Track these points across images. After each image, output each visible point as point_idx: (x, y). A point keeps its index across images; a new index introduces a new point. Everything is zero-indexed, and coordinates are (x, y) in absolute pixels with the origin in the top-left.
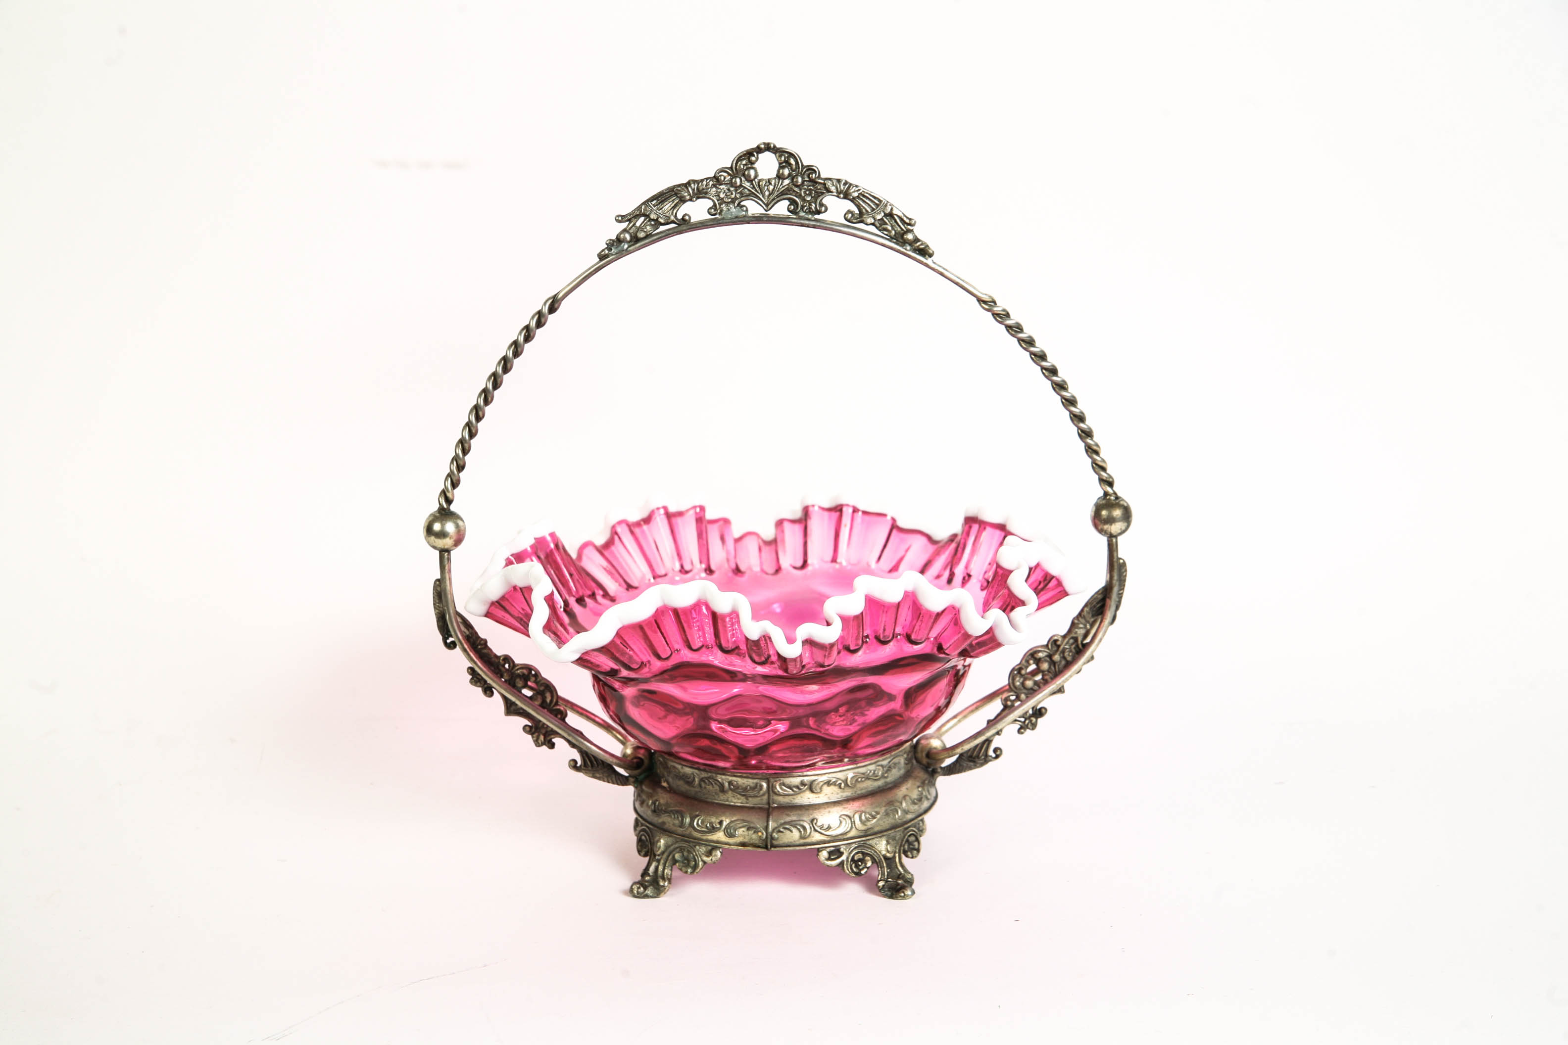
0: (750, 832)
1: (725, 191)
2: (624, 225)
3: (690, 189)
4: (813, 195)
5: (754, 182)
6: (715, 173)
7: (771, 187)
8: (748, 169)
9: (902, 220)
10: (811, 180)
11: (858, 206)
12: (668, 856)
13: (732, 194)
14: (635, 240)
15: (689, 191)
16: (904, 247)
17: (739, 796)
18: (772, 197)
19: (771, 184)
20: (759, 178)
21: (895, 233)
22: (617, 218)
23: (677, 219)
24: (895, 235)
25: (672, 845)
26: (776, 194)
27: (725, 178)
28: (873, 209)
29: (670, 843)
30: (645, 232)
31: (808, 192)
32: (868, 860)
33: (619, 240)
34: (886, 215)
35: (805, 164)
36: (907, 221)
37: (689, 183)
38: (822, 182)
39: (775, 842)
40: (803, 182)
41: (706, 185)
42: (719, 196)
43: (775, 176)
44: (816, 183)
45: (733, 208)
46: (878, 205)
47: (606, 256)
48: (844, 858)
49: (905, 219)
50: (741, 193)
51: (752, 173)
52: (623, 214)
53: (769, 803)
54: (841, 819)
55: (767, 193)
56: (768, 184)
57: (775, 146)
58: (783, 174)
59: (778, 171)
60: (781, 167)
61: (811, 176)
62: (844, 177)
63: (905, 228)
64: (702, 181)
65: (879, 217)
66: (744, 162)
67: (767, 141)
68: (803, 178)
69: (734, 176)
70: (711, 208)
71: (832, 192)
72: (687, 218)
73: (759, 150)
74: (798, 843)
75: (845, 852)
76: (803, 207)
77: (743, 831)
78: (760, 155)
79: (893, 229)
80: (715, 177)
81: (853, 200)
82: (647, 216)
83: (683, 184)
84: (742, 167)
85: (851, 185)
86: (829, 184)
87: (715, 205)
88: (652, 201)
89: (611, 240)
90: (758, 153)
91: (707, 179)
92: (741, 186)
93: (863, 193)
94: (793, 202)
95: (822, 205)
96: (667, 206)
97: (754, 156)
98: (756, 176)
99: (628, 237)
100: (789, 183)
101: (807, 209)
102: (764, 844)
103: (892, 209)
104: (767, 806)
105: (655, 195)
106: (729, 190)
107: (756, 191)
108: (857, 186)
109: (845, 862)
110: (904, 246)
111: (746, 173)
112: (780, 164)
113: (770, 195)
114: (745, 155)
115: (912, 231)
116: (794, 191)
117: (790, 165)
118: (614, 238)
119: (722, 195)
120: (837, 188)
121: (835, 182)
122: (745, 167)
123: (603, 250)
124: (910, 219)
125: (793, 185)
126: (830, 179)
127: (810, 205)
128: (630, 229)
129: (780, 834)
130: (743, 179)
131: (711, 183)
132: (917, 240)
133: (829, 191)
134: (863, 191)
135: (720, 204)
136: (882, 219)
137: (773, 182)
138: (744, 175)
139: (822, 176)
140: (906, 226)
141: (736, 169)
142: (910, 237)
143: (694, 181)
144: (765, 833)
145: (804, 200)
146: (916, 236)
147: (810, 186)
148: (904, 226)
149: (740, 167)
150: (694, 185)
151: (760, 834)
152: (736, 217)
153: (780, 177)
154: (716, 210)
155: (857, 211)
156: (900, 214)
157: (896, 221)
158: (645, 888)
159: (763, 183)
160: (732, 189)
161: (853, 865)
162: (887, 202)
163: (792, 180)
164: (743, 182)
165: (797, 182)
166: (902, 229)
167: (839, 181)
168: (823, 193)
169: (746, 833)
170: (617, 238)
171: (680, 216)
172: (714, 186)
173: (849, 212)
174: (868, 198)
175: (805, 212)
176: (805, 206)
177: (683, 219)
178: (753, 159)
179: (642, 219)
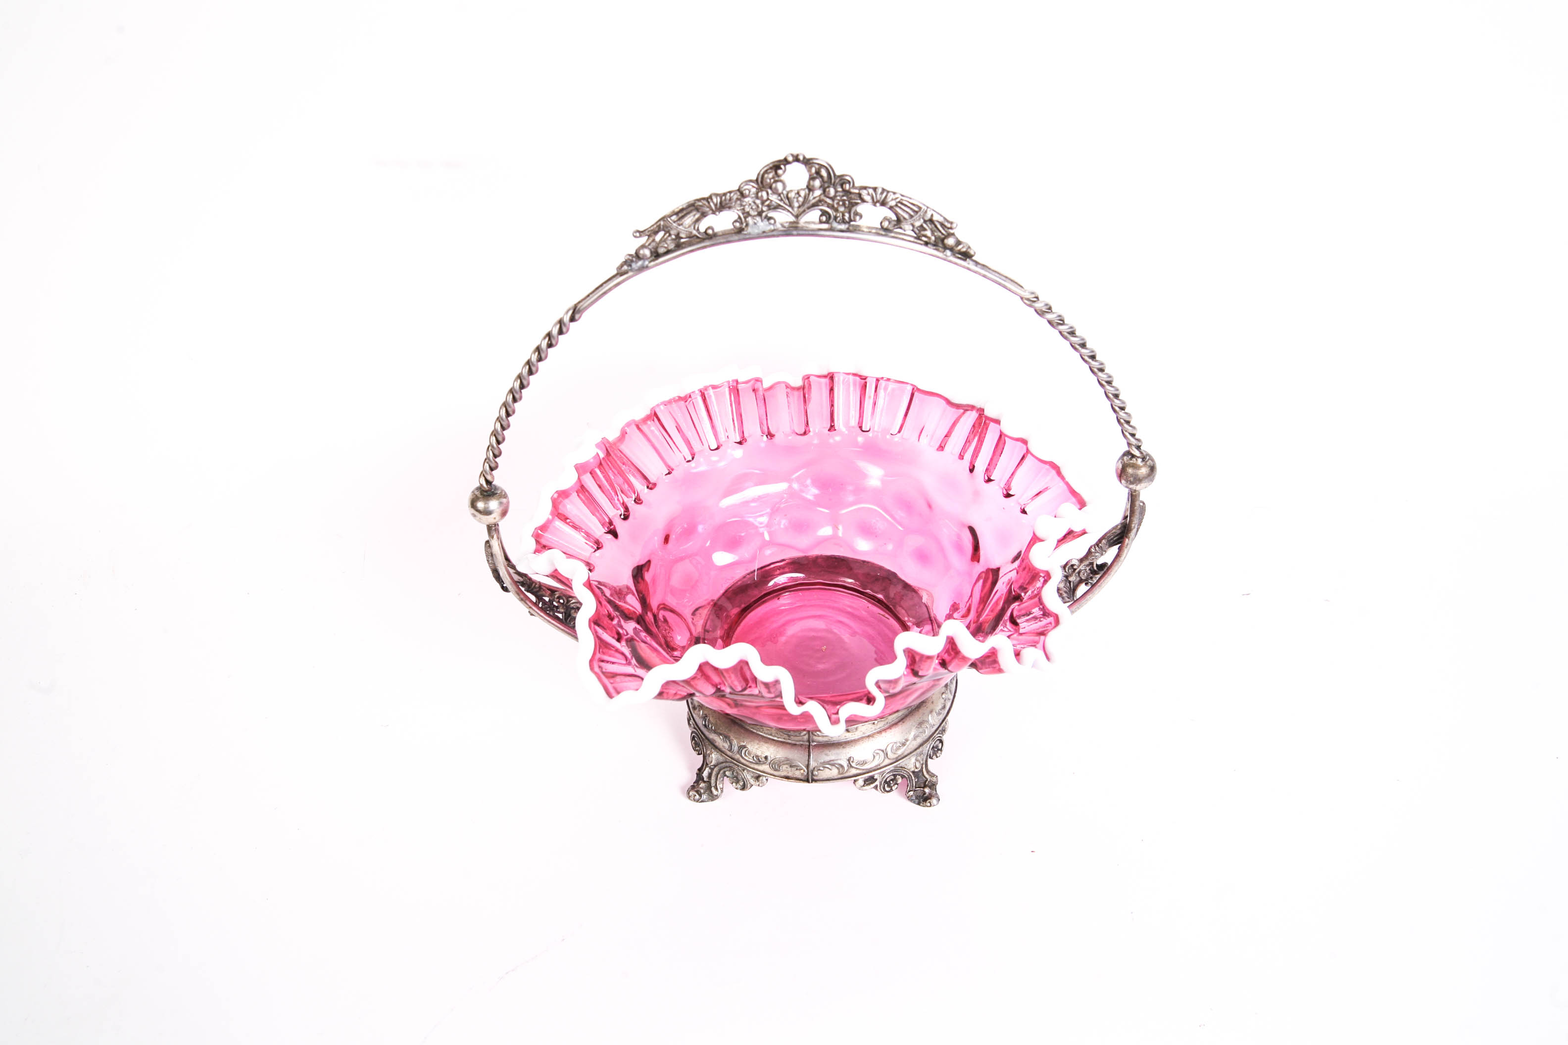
0: (793, 769)
1: (750, 204)
2: (643, 240)
3: (712, 204)
4: (847, 206)
5: (782, 195)
6: (740, 187)
7: (801, 199)
8: (776, 181)
9: (942, 225)
10: (844, 190)
11: (896, 214)
12: (720, 770)
13: (758, 207)
14: (656, 255)
15: (710, 206)
16: (945, 253)
17: (781, 734)
18: (801, 210)
19: (800, 196)
20: (788, 189)
21: (936, 238)
22: (635, 234)
23: (699, 233)
24: (935, 241)
25: (722, 763)
26: (806, 206)
27: (750, 192)
28: (911, 216)
29: (721, 761)
30: (665, 247)
31: (841, 203)
32: (899, 778)
33: (638, 256)
34: (925, 222)
35: (838, 173)
36: (949, 225)
37: (710, 197)
38: (857, 191)
39: (815, 778)
40: (836, 192)
41: (730, 199)
42: (744, 209)
43: (805, 187)
44: (851, 193)
45: (760, 220)
46: (917, 212)
47: (626, 272)
48: (877, 783)
49: (946, 224)
50: (768, 206)
51: (779, 186)
52: (641, 229)
53: (809, 741)
54: (874, 754)
55: (796, 205)
56: (797, 196)
57: (804, 158)
58: (813, 186)
59: (809, 182)
60: (812, 178)
61: (844, 186)
62: (880, 185)
63: (946, 231)
64: (725, 194)
65: (917, 224)
66: (771, 175)
67: (795, 153)
68: (835, 189)
69: (760, 189)
70: (736, 221)
71: (867, 202)
72: (710, 232)
73: (786, 162)
74: (836, 777)
75: (878, 778)
76: (836, 218)
77: (787, 768)
78: (788, 166)
79: (933, 234)
80: (739, 190)
81: (891, 208)
82: (668, 232)
83: (704, 199)
84: (768, 181)
85: (888, 192)
86: (864, 192)
87: (739, 217)
88: (672, 216)
89: (630, 255)
90: (785, 165)
91: (730, 192)
92: (768, 199)
93: (901, 201)
94: (824, 213)
95: (856, 214)
96: (688, 220)
97: (781, 169)
98: (784, 188)
99: (647, 252)
100: (821, 195)
101: (840, 220)
102: (806, 778)
103: (932, 215)
104: (808, 743)
105: (673, 211)
106: (754, 203)
107: (784, 203)
108: (894, 193)
109: (878, 787)
110: (944, 251)
111: (774, 185)
112: (810, 175)
113: (799, 207)
114: (771, 168)
115: (953, 234)
116: (826, 202)
117: (822, 177)
118: (633, 252)
119: (747, 209)
120: (872, 198)
121: (871, 191)
122: (772, 181)
123: (622, 266)
124: (951, 223)
125: (825, 196)
126: (865, 188)
127: (843, 215)
128: (649, 244)
129: (819, 771)
130: (770, 191)
131: (735, 197)
132: (959, 243)
133: (863, 201)
134: (901, 199)
135: (745, 218)
136: (922, 226)
137: (802, 193)
138: (771, 188)
139: (857, 185)
140: (946, 229)
141: (762, 182)
142: (950, 241)
143: (717, 195)
144: (806, 770)
145: (836, 210)
146: (957, 238)
147: (843, 196)
148: (944, 229)
149: (766, 182)
150: (717, 198)
151: (802, 771)
152: (764, 232)
153: (810, 189)
154: (741, 223)
155: (894, 218)
156: (941, 219)
157: (936, 226)
158: (700, 795)
159: (792, 195)
160: (758, 202)
161: (886, 785)
162: (928, 207)
163: (824, 191)
164: (770, 195)
165: (829, 194)
166: (943, 234)
167: (875, 189)
168: (857, 204)
169: (789, 769)
170: (636, 253)
171: (702, 230)
172: (738, 199)
173: (885, 219)
174: (905, 205)
175: (839, 222)
176: (838, 217)
177: (706, 232)
178: (780, 172)
179: (661, 234)
